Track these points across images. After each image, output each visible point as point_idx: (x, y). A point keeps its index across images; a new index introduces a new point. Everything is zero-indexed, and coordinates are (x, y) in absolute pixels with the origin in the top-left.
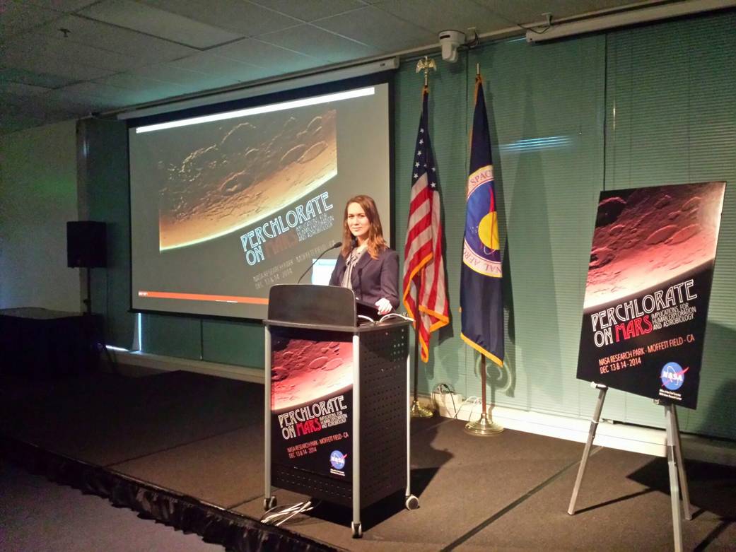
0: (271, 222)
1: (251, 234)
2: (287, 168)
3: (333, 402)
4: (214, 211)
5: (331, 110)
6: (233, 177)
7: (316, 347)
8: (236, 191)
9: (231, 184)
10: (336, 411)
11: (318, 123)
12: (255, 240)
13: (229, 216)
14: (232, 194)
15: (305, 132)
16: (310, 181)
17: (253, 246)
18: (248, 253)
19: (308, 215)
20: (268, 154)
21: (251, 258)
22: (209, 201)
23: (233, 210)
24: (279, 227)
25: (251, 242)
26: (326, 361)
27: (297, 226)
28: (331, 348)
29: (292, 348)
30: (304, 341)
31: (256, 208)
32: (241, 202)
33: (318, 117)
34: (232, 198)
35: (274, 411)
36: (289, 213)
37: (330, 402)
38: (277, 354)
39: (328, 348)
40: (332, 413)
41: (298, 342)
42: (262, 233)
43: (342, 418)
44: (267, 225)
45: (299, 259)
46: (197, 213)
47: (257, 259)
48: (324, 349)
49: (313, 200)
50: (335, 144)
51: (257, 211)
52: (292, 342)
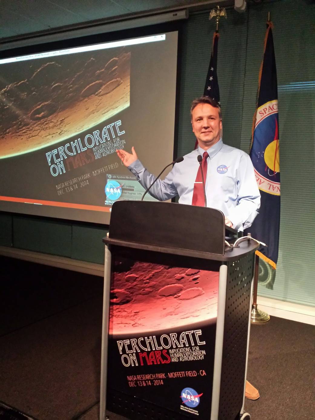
0: (72, 142)
1: (55, 152)
2: (86, 99)
3: (187, 336)
4: (24, 133)
5: (126, 52)
6: (40, 106)
7: (168, 273)
8: (43, 117)
9: (38, 112)
10: (190, 345)
11: (114, 63)
12: (58, 156)
13: (37, 136)
14: (39, 119)
15: (103, 70)
16: (106, 111)
17: (56, 161)
18: (53, 166)
19: (104, 138)
20: (71, 88)
21: (54, 170)
22: (20, 125)
23: (40, 132)
24: (79, 148)
25: (55, 158)
26: (181, 290)
27: (94, 147)
28: (188, 275)
29: (137, 270)
30: (153, 265)
31: (59, 131)
32: (47, 126)
33: (115, 58)
34: (39, 123)
35: (112, 335)
36: (88, 136)
37: (183, 334)
38: (118, 275)
39: (183, 275)
40: (185, 346)
41: (146, 265)
42: (64, 151)
43: (199, 355)
44: (68, 145)
45: (95, 173)
46: (10, 133)
47: (59, 172)
48: (178, 276)
49: (108, 127)
50: (129, 80)
51: (60, 134)
52: (138, 265)
